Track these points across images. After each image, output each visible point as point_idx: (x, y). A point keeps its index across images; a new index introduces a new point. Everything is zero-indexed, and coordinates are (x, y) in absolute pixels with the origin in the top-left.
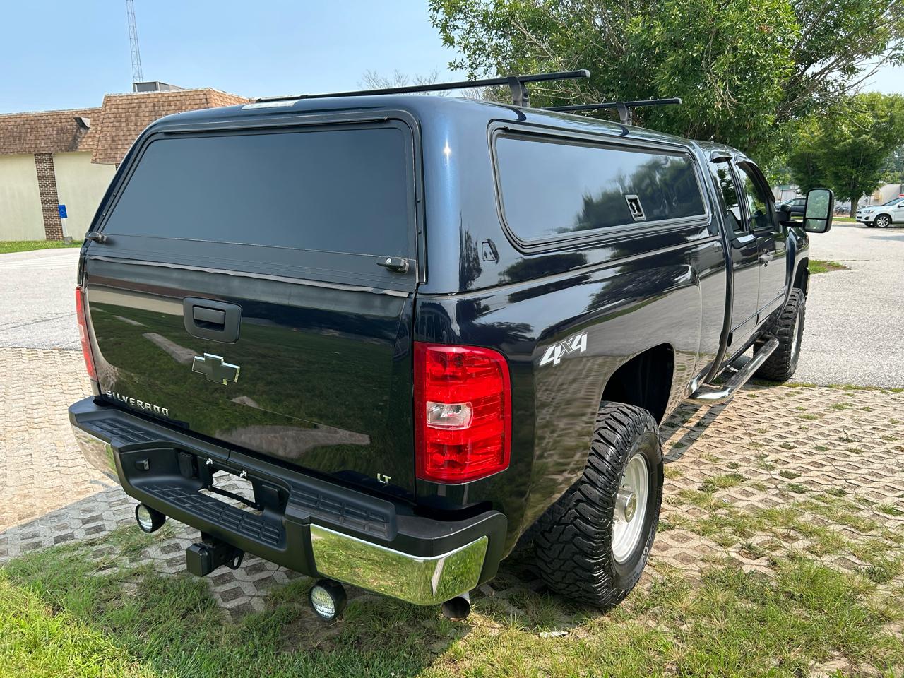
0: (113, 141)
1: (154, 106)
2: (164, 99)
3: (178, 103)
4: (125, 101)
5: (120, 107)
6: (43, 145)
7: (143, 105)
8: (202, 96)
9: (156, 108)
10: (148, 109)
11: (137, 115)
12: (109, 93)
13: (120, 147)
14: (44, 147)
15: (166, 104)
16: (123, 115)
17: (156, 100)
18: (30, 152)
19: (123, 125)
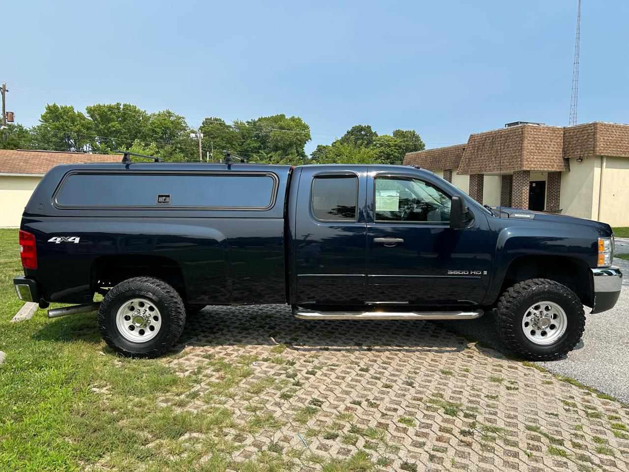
0: (469, 161)
1: (493, 139)
2: (499, 134)
3: (506, 136)
4: (479, 138)
5: (476, 141)
6: (448, 165)
7: (487, 139)
8: (520, 130)
9: (494, 140)
10: (489, 141)
11: (483, 145)
12: (472, 133)
13: (471, 165)
14: (448, 166)
15: (499, 137)
16: (477, 146)
17: (495, 135)
18: (441, 169)
19: (476, 151)
